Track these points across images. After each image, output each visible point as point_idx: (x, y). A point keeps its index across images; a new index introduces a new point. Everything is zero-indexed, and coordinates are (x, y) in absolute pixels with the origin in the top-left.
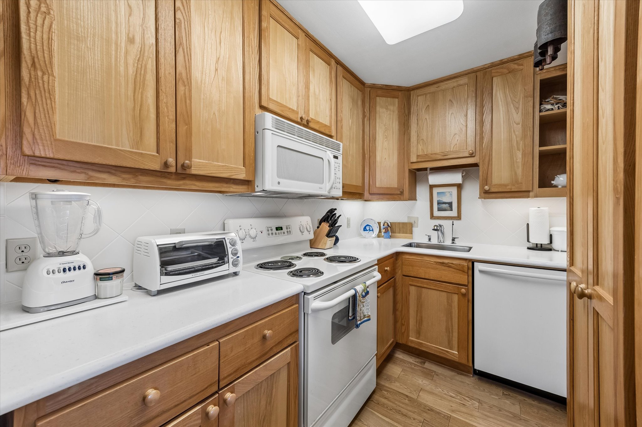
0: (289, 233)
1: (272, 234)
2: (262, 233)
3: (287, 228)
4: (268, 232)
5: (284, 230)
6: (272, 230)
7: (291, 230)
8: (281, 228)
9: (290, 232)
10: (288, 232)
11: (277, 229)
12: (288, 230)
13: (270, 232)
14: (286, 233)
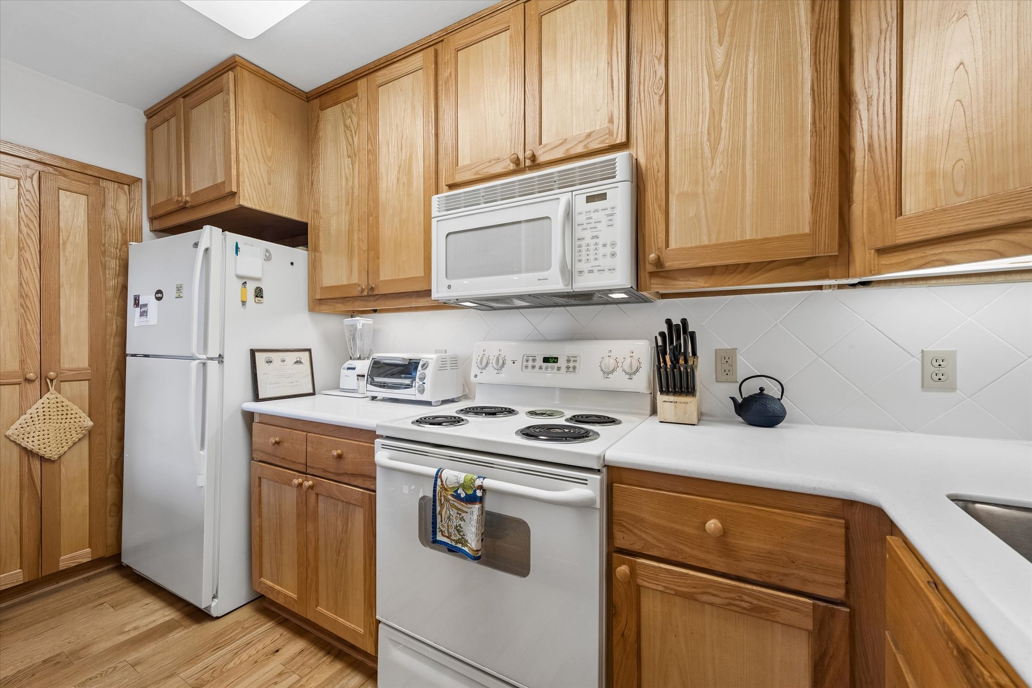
0: (571, 370)
1: (533, 367)
2: (514, 363)
3: (568, 361)
4: (527, 363)
5: (562, 363)
6: (534, 360)
7: (576, 364)
8: (555, 360)
9: (574, 368)
10: (568, 368)
11: (546, 360)
12: (571, 364)
13: (530, 363)
14: (563, 369)
